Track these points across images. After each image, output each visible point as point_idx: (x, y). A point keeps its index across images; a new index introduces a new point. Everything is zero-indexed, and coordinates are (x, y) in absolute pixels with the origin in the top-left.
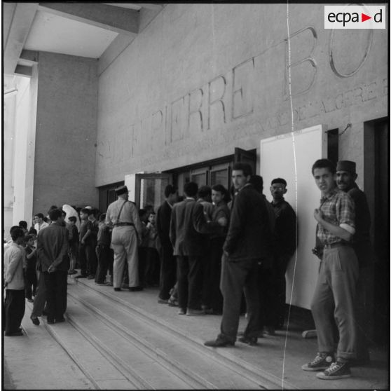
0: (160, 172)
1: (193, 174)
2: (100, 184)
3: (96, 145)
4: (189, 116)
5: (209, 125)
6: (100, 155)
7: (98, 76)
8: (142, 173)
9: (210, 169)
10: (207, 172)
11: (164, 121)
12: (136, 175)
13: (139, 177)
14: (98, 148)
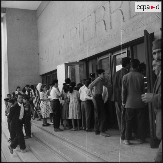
0: (78, 61)
1: (100, 59)
2: (42, 73)
3: (38, 54)
4: (96, 25)
5: (111, 26)
6: (41, 59)
7: (37, 19)
8: (68, 62)
9: (112, 54)
10: (110, 56)
11: (78, 32)
12: (65, 64)
13: (67, 65)
14: (40, 55)
